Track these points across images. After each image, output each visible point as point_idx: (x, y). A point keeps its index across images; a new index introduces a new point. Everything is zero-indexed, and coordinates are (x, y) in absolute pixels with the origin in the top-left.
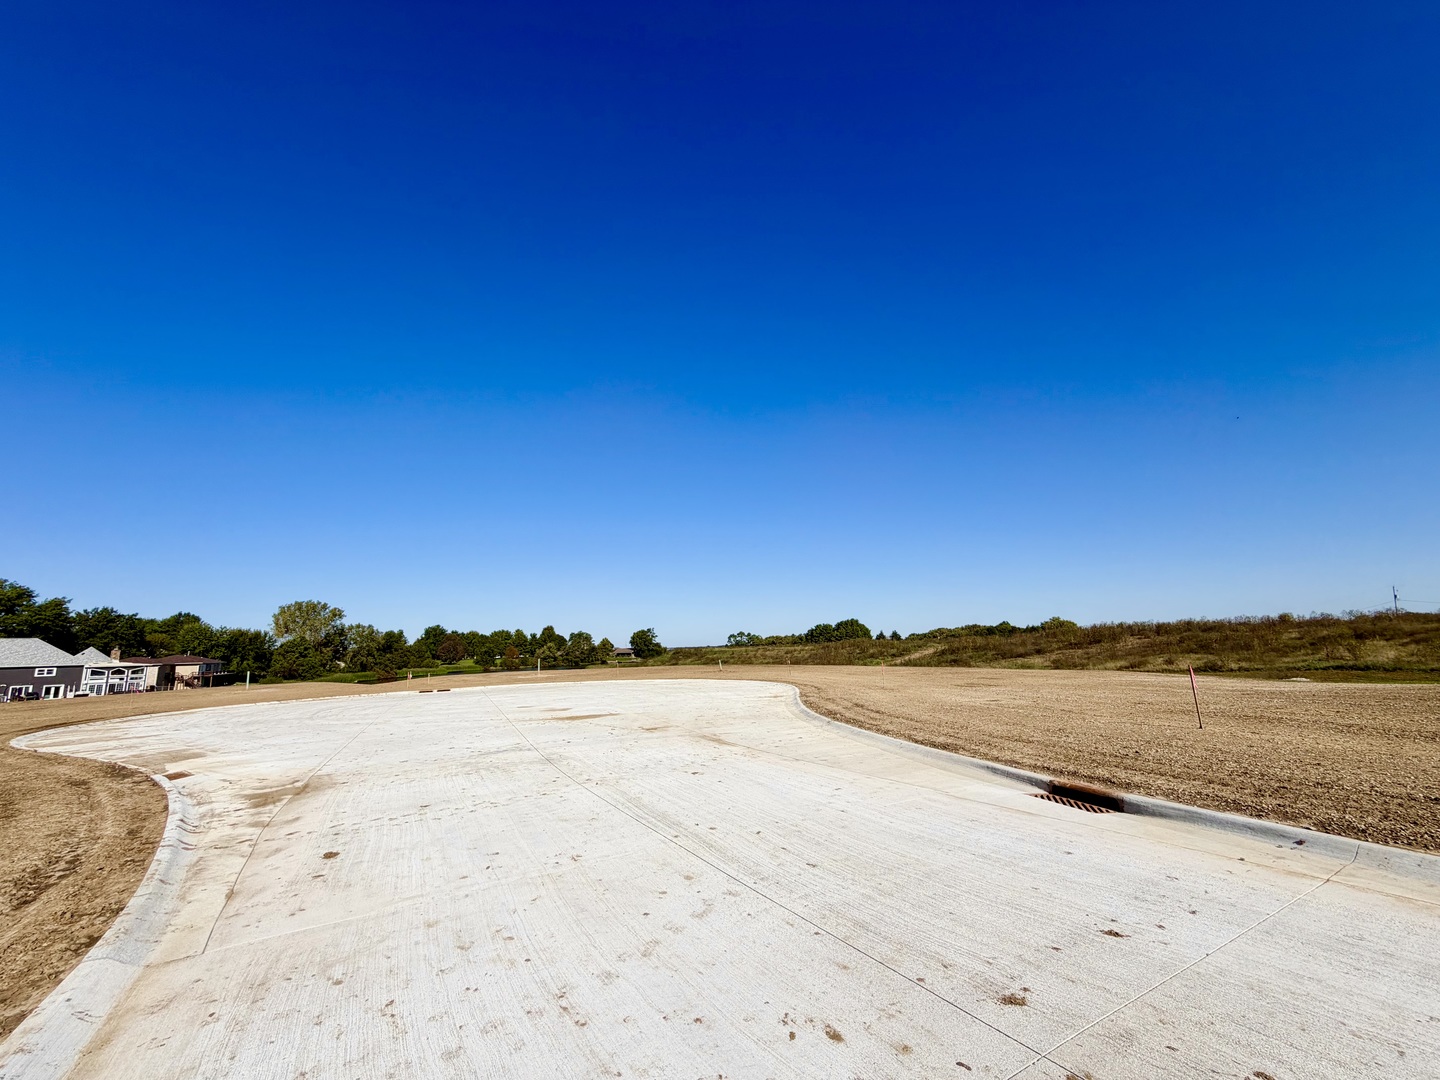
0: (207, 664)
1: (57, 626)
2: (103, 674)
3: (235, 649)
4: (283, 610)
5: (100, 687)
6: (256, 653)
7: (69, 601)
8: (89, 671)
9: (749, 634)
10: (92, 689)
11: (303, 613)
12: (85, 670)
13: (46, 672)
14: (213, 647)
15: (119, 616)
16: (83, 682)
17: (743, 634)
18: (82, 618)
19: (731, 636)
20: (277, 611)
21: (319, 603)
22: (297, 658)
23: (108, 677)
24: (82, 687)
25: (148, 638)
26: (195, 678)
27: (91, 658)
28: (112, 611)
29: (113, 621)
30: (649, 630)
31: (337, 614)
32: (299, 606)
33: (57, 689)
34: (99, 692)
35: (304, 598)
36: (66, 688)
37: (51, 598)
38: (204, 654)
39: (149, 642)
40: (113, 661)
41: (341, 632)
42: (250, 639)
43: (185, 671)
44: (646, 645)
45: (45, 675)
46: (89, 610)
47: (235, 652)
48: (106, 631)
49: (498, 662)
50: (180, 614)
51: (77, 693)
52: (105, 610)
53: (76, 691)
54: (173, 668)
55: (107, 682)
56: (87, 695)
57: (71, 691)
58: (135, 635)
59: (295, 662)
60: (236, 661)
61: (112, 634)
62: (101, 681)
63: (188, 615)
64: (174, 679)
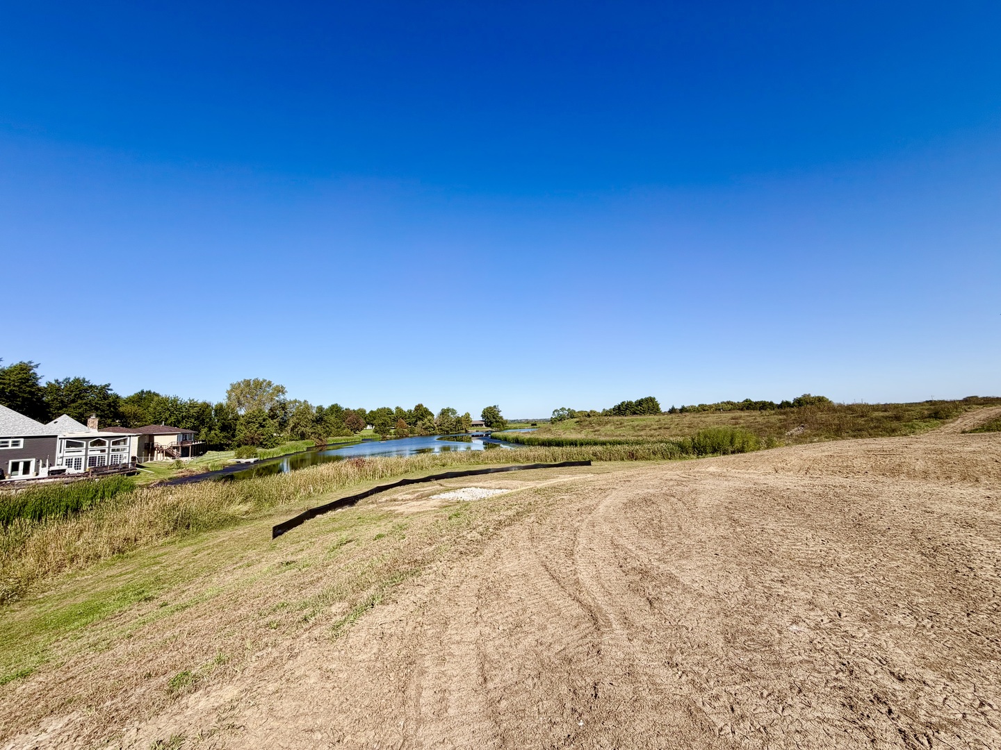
0: (183, 434)
1: (24, 392)
2: (80, 445)
3: (203, 420)
4: (234, 387)
5: (78, 462)
6: (223, 424)
7: (37, 366)
8: (64, 442)
9: (569, 409)
10: (69, 463)
11: (251, 389)
12: (59, 442)
13: (10, 444)
14: (183, 418)
15: (91, 386)
16: (58, 455)
17: (565, 409)
18: (54, 388)
19: (555, 411)
20: (229, 389)
21: (265, 381)
22: (258, 428)
23: (87, 449)
24: (58, 461)
25: (121, 409)
26: (174, 448)
27: (65, 426)
28: (84, 381)
29: (85, 391)
30: (495, 406)
31: (280, 390)
32: (247, 383)
33: (27, 465)
34: (78, 466)
35: (251, 377)
36: (38, 462)
37: (16, 362)
38: (176, 424)
39: (123, 413)
40: (91, 430)
41: (283, 406)
42: (216, 411)
43: (165, 441)
44: (494, 418)
45: (10, 447)
46: (61, 380)
47: (203, 422)
48: (80, 401)
49: (392, 431)
50: (142, 392)
51: (52, 468)
52: (77, 380)
53: (51, 465)
54: (151, 437)
55: (86, 455)
56: (64, 470)
57: (44, 466)
58: (109, 405)
59: (256, 431)
60: (204, 431)
61: (86, 404)
62: (80, 454)
63: (150, 392)
64: (154, 449)
